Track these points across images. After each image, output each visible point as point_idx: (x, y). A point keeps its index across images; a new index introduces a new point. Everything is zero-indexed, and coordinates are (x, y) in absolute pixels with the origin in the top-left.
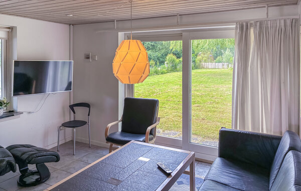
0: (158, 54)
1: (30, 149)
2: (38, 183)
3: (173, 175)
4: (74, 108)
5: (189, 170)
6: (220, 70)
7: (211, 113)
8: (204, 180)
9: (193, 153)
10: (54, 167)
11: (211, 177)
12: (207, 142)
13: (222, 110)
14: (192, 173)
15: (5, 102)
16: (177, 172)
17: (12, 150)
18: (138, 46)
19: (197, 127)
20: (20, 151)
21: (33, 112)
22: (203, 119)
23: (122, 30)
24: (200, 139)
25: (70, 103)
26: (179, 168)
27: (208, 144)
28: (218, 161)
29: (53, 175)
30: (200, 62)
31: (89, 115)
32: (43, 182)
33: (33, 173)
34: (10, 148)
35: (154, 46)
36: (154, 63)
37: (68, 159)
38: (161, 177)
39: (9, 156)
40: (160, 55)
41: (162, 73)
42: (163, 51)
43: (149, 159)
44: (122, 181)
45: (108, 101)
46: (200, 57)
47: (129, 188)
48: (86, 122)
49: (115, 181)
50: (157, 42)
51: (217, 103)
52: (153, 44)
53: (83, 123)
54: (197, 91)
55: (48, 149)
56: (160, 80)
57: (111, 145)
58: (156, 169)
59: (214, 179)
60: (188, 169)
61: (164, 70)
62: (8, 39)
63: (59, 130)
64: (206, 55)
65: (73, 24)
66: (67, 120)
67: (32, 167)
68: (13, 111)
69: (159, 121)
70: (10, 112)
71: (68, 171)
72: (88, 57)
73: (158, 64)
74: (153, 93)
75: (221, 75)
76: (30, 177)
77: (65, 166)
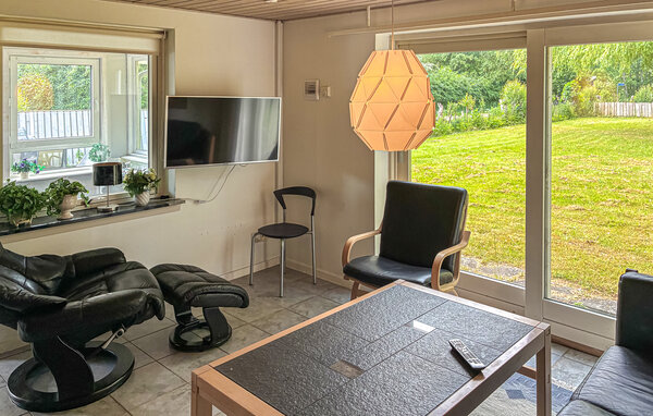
0: (484, 81)
1: (193, 275)
2: (207, 346)
3: (488, 373)
4: (284, 196)
5: (534, 366)
6: (645, 120)
7: (613, 229)
8: (571, 399)
9: (545, 326)
10: (239, 316)
11: (590, 393)
12: (597, 301)
13: (645, 224)
14: (542, 376)
15: (154, 178)
16: (497, 368)
17: (161, 276)
18: (408, 64)
19: (571, 259)
20: (175, 278)
21: (204, 202)
22: (590, 243)
23: (383, 28)
24: (577, 291)
25: (276, 186)
26: (504, 358)
27: (598, 307)
28: (614, 355)
29: (237, 333)
30: (592, 99)
31: (312, 214)
32: (217, 346)
33: (200, 326)
34: (160, 270)
35: (473, 61)
36: (473, 102)
37: (269, 305)
38: (456, 376)
39: (153, 286)
40: (487, 84)
41: (492, 127)
42: (497, 73)
43: (433, 328)
44: (362, 371)
45: (352, 186)
46: (593, 89)
47: (378, 388)
48: (308, 229)
49: (349, 369)
50: (481, 53)
51: (633, 204)
52: (471, 57)
53: (301, 230)
54: (579, 171)
55: (228, 280)
56: (487, 143)
57: (356, 285)
58: (446, 354)
59: (597, 401)
60: (531, 364)
61: (497, 118)
62: (161, 54)
63: (254, 240)
64: (609, 84)
65: (281, 19)
66: (271, 221)
67: (197, 313)
68: (168, 197)
69: (467, 239)
70: (162, 197)
71: (267, 330)
72: (311, 91)
73: (483, 103)
74: (466, 172)
75: (648, 135)
76: (195, 331)
77: (262, 319)
